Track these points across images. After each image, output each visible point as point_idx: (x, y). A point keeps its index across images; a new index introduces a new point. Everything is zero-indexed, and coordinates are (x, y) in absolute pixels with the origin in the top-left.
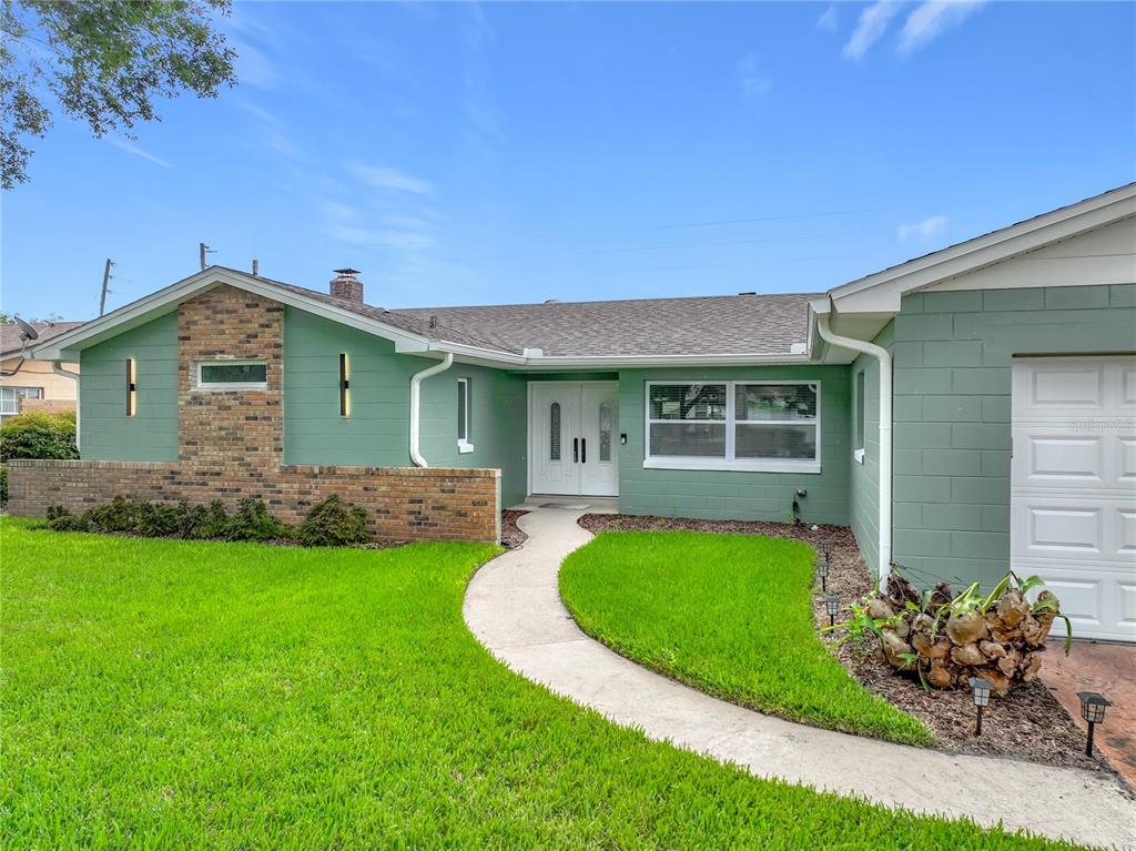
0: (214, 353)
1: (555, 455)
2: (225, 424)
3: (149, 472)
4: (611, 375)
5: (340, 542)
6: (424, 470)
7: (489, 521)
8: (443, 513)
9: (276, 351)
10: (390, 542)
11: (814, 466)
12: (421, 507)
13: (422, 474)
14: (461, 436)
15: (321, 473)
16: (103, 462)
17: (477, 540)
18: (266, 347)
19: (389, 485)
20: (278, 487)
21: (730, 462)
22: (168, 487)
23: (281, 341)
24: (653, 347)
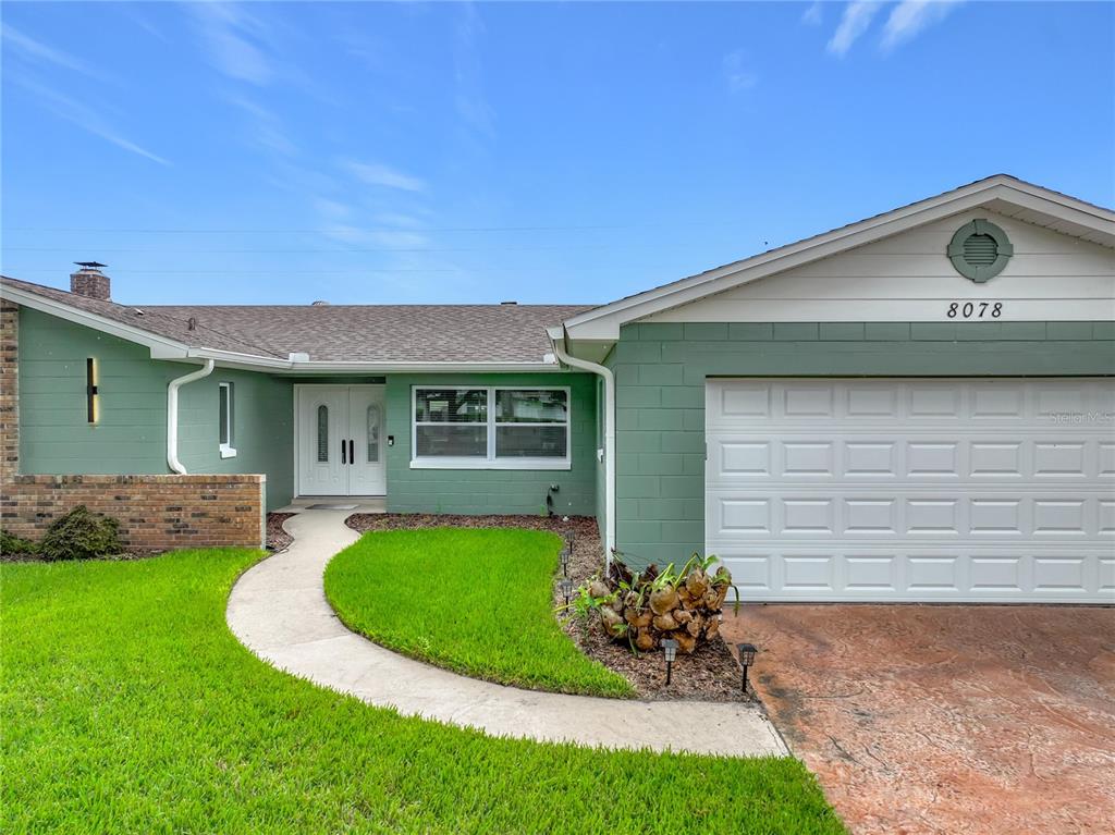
1: (323, 456)
4: (379, 379)
5: (87, 555)
6: (183, 477)
7: (253, 526)
8: (204, 520)
9: (10, 354)
10: (144, 552)
11: (564, 463)
12: (179, 514)
13: (181, 481)
14: (223, 440)
15: (64, 482)
17: (241, 546)
19: (144, 493)
20: (13, 498)
21: (491, 462)
23: (16, 344)
24: (419, 353)
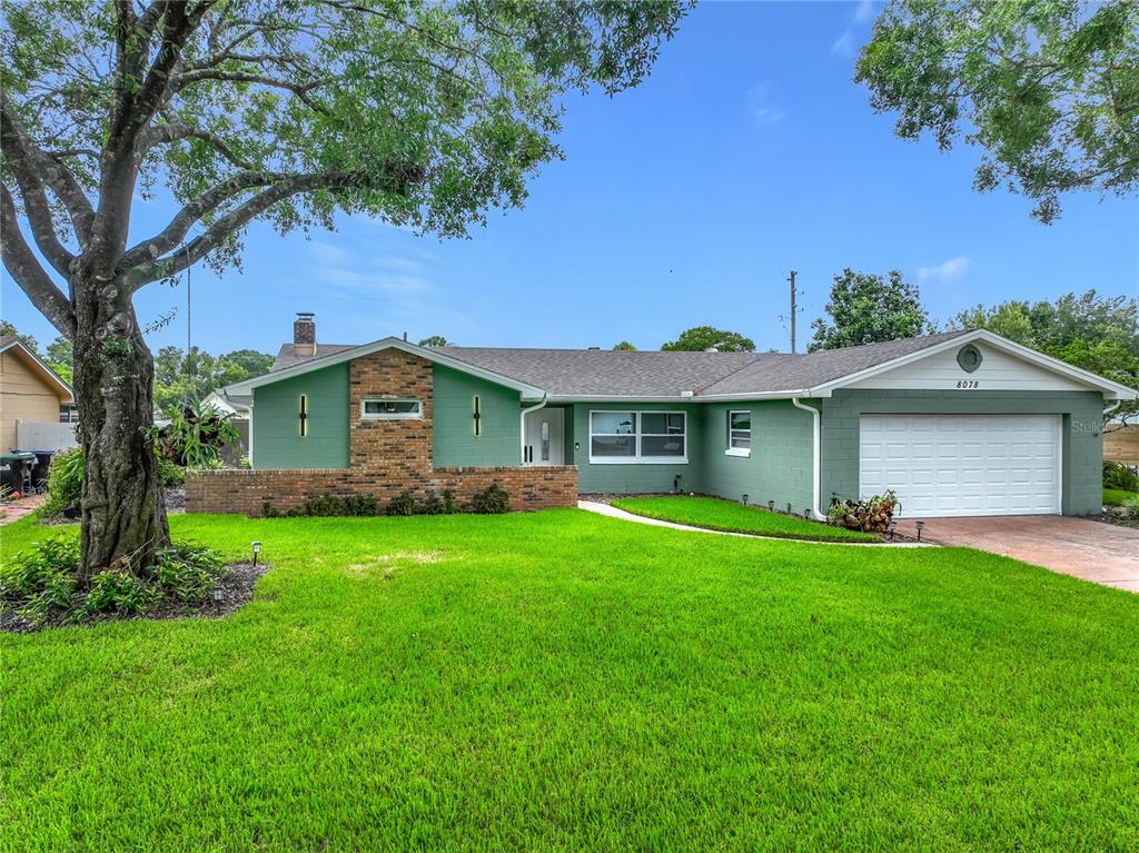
0: (381, 394)
2: (388, 441)
3: (324, 476)
7: (574, 495)
8: (546, 492)
9: (430, 394)
11: (684, 460)
12: (532, 489)
15: (464, 471)
16: (281, 470)
17: (567, 507)
18: (423, 390)
19: (511, 477)
20: (432, 482)
21: (638, 459)
22: (340, 485)
23: (433, 387)
